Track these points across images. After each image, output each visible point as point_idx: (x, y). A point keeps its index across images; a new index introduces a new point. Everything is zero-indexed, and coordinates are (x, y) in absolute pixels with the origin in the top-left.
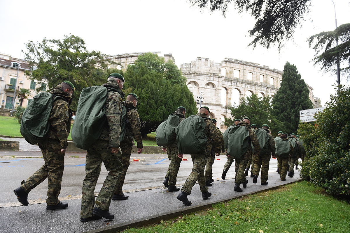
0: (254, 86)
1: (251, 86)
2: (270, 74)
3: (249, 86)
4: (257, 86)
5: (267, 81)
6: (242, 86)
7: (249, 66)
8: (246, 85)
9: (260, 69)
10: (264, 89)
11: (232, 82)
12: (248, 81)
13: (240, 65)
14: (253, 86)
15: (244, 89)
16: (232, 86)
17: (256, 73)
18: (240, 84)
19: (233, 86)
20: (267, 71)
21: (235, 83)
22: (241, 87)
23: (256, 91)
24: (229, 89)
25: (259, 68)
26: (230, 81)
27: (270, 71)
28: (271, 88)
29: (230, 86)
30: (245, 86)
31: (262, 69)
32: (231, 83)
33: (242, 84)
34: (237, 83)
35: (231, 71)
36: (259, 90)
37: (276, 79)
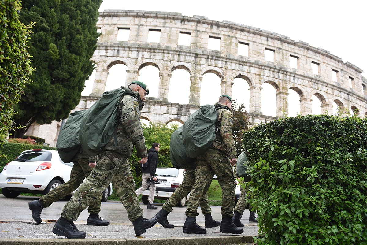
0: (160, 54)
1: (152, 54)
2: (208, 30)
3: (148, 53)
4: (169, 53)
5: (198, 44)
6: (130, 56)
7: (152, 19)
8: (140, 53)
9: (180, 21)
10: (187, 58)
11: (107, 50)
12: (147, 44)
13: (132, 18)
14: (157, 54)
15: (134, 60)
16: (107, 58)
17: (168, 29)
18: (126, 52)
19: (109, 58)
20: (199, 25)
21: (116, 51)
22: (128, 57)
23: (165, 62)
24: (101, 63)
25: (178, 19)
26: (104, 48)
27: (208, 24)
28: (206, 57)
29: (104, 58)
30: (138, 54)
31: (186, 23)
32: (107, 52)
33: (130, 52)
34: (118, 50)
35: (109, 31)
36: (173, 60)
37: (225, 40)
